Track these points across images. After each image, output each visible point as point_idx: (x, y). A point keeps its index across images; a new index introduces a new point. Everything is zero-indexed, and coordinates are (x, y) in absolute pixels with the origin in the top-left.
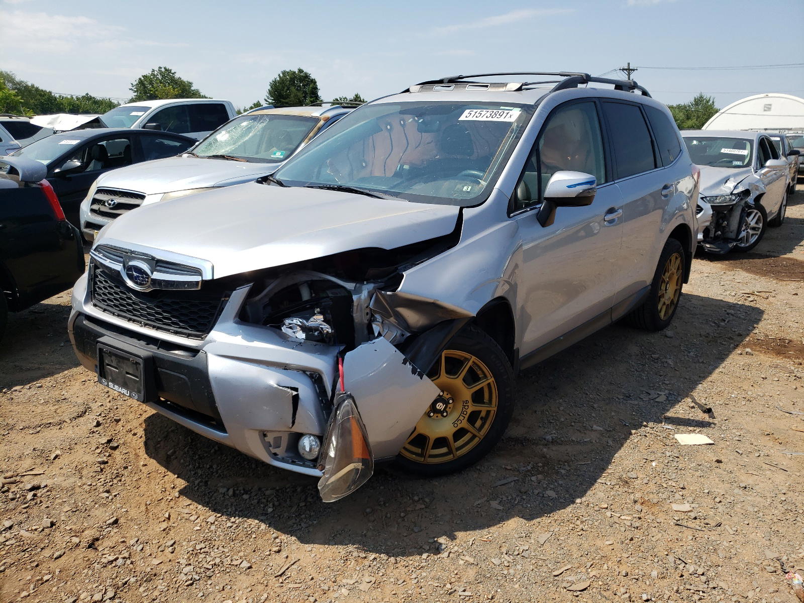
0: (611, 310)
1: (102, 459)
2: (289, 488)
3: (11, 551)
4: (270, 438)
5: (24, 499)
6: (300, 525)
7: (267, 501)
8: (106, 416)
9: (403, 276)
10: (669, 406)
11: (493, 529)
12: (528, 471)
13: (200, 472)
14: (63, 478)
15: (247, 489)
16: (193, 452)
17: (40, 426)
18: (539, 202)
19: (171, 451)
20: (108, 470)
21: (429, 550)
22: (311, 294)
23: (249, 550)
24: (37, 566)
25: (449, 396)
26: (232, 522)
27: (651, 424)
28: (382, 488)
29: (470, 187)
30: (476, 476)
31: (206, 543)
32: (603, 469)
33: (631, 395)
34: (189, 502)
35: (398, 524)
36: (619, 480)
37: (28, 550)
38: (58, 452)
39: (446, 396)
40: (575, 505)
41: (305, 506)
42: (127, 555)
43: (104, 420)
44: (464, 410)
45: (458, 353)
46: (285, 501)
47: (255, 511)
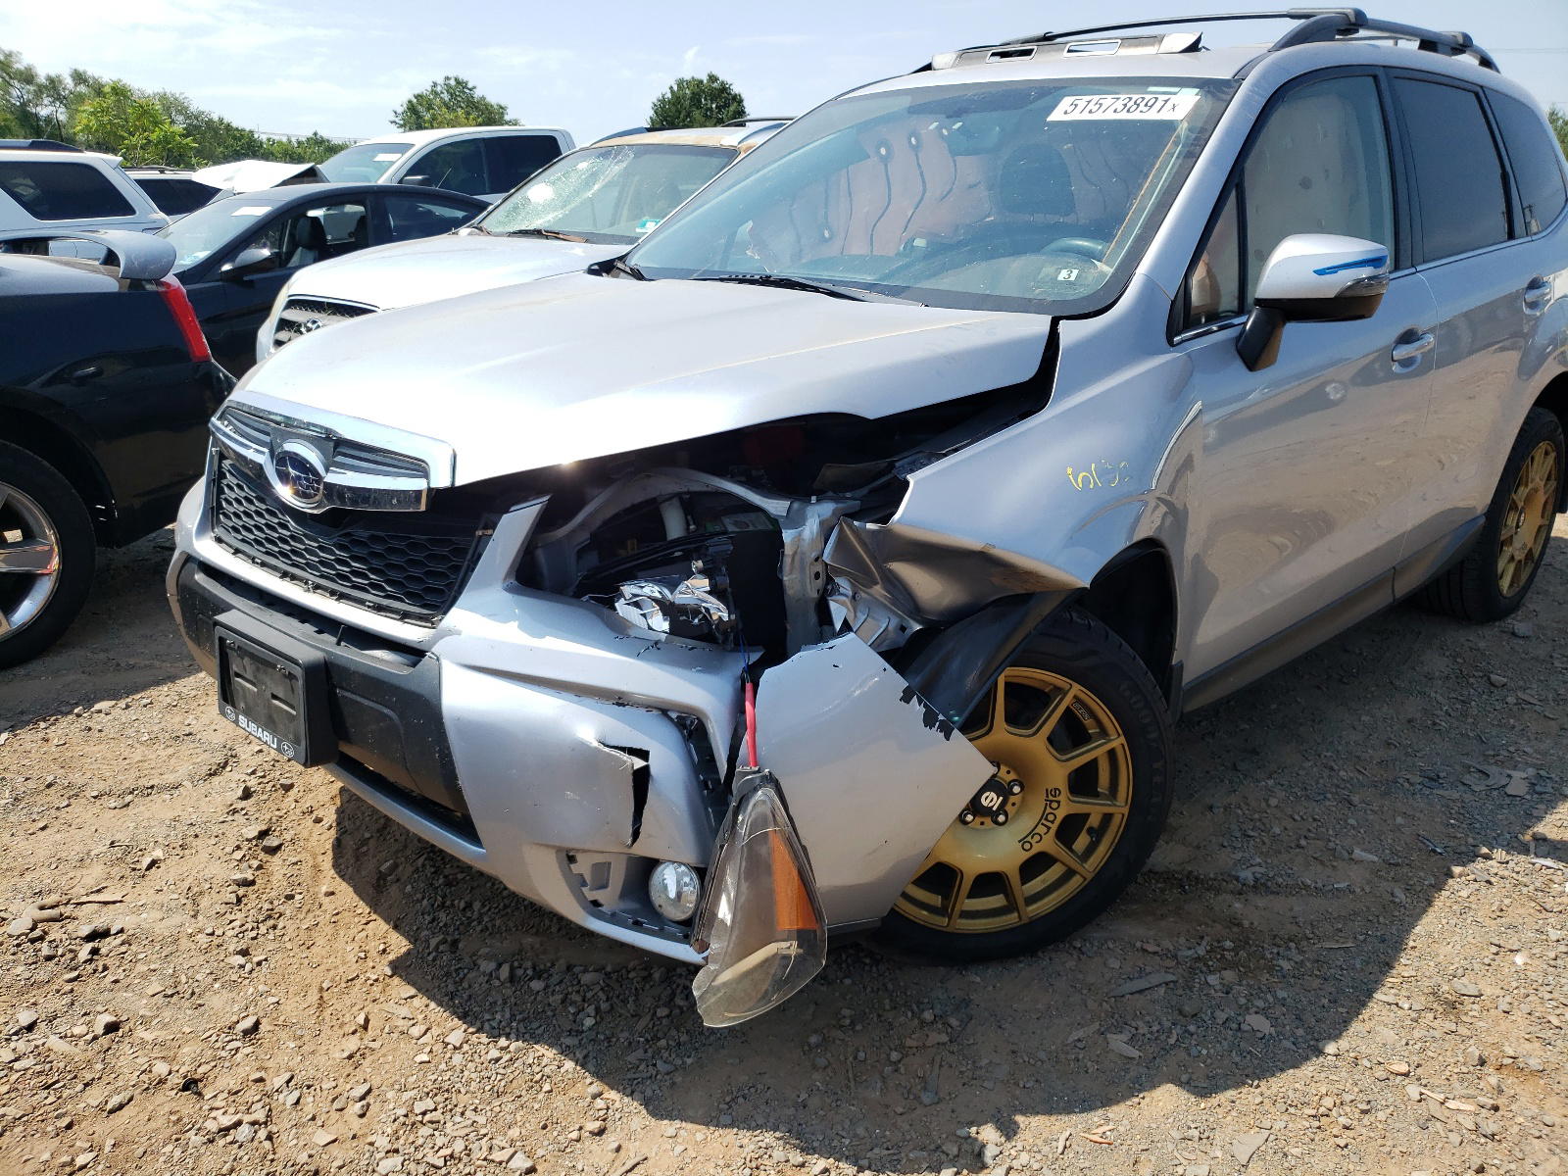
0: (1395, 572)
1: (243, 876)
2: (635, 969)
3: (20, 1087)
4: (583, 867)
5: (72, 959)
6: (655, 1065)
7: (584, 1000)
8: (264, 777)
9: (907, 484)
10: (1542, 807)
11: (1116, 1111)
12: (1198, 959)
13: (443, 916)
14: (158, 915)
15: (542, 967)
16: (433, 870)
17: (131, 793)
18: (1242, 310)
19: (388, 864)
20: (252, 901)
21: (958, 1156)
22: (688, 525)
23: (533, 1123)
24: (69, 1126)
25: (1012, 776)
26: (502, 1049)
27: (1499, 854)
28: (848, 981)
29: (1075, 272)
30: (1071, 964)
31: (439, 1098)
32: (1388, 964)
33: (1442, 775)
34: (412, 991)
35: (884, 1079)
36: (1431, 998)
37: (57, 1086)
38: (158, 853)
39: (1006, 775)
40: (1321, 1059)
41: (668, 1016)
42: (260, 1116)
43: (259, 784)
44: (1049, 810)
45: (1035, 675)
46: (625, 1001)
47: (554, 1021)
